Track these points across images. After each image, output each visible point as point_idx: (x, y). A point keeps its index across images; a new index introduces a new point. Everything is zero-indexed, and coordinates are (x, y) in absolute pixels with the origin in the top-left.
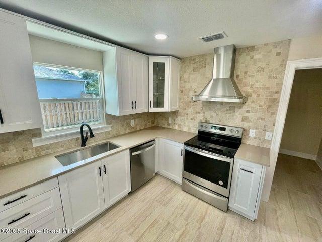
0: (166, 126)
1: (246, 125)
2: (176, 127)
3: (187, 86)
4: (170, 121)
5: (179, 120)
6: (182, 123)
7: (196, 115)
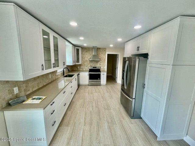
0: (77, 70)
1: (100, 66)
2: (81, 69)
3: (84, 56)
4: (78, 68)
5: (82, 67)
6: (83, 68)
7: (88, 65)
